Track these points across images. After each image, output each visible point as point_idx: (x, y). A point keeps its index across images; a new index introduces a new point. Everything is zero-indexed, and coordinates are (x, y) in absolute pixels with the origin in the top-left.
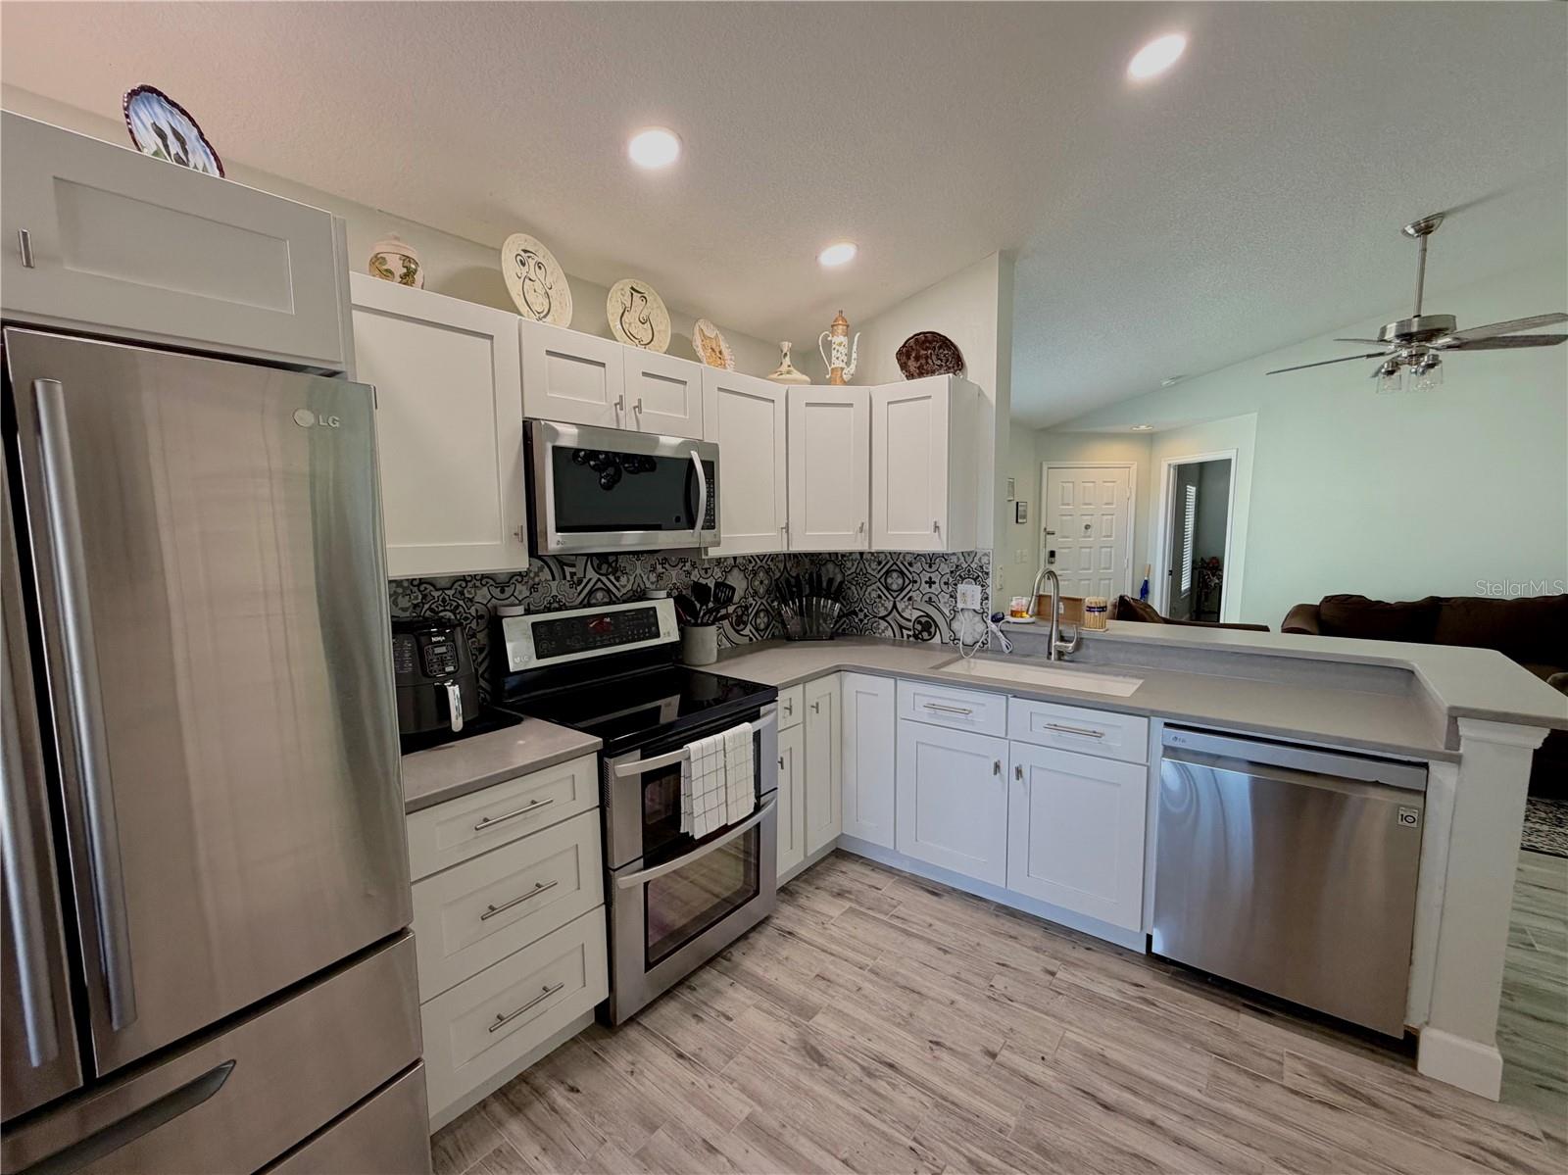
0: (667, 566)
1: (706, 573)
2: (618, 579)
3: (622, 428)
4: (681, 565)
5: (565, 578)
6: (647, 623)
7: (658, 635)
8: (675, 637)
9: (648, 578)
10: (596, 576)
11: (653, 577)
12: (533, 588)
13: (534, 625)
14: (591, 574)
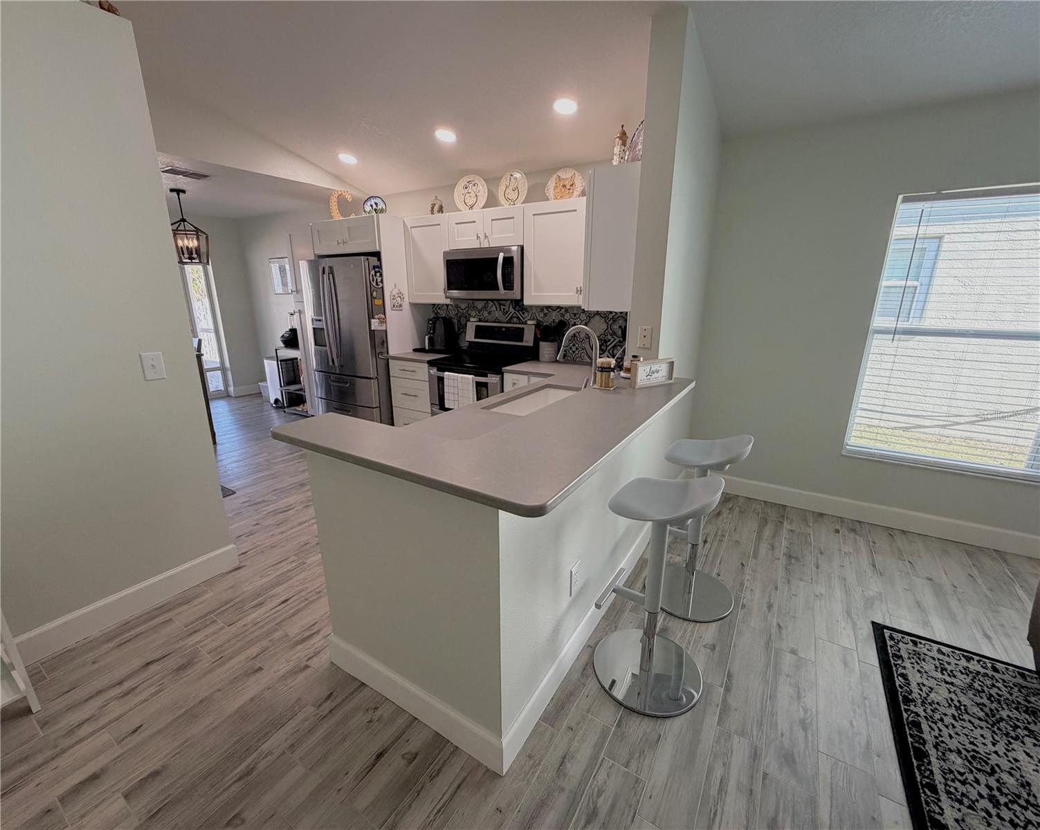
0: (550, 310)
1: (575, 316)
2: (523, 313)
3: (482, 246)
4: (558, 310)
5: (501, 310)
6: (519, 335)
7: (522, 341)
8: (531, 344)
9: (539, 315)
10: (513, 311)
11: (542, 315)
12: (489, 313)
13: (477, 326)
14: (512, 310)
